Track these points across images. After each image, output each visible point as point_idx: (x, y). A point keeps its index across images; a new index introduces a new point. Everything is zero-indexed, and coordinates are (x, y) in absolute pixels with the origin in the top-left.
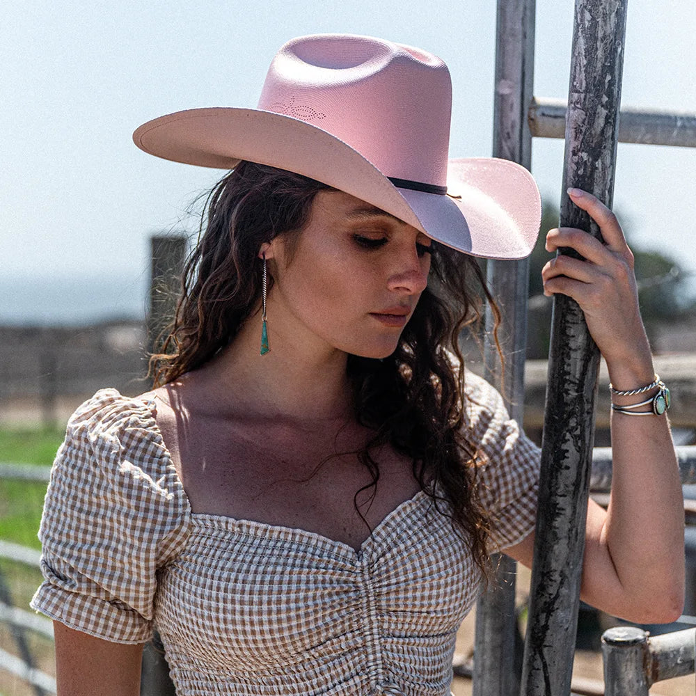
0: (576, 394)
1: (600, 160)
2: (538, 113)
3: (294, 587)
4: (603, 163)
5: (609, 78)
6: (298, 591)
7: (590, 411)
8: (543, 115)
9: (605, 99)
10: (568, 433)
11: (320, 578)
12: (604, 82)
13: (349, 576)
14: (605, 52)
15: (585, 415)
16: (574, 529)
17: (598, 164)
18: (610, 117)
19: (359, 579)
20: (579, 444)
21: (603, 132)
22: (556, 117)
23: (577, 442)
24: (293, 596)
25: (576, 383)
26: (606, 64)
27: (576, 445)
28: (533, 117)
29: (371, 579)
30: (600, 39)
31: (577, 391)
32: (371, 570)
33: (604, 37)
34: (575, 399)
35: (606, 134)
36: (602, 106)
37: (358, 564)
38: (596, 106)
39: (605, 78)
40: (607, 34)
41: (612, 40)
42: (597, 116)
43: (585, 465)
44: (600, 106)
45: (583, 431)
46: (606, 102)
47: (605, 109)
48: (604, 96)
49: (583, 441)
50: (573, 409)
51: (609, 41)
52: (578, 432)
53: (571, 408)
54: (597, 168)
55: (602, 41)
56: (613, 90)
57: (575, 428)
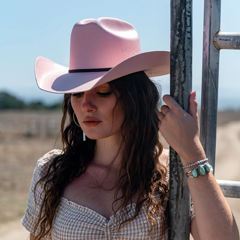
0: (175, 158)
1: (177, 59)
2: (218, 39)
3: (77, 228)
4: (179, 60)
5: (179, 23)
6: (78, 230)
7: (181, 165)
8: (220, 39)
9: (178, 33)
10: (173, 174)
11: (88, 227)
12: (177, 26)
13: (101, 228)
14: (176, 13)
15: (179, 167)
16: (178, 215)
17: (177, 60)
18: (181, 40)
19: (105, 230)
20: (177, 179)
21: (178, 47)
22: (226, 40)
23: (176, 178)
24: (76, 232)
25: (174, 153)
26: (177, 18)
27: (176, 179)
28: (215, 40)
29: (110, 231)
30: (174, 7)
31: (175, 157)
32: (111, 228)
33: (176, 6)
34: (174, 160)
35: (179, 48)
36: (177, 36)
37: (106, 224)
38: (174, 36)
39: (177, 24)
40: (177, 5)
41: (179, 7)
42: (175, 40)
43: (181, 188)
44: (176, 36)
45: (178, 173)
46: (178, 34)
47: (178, 37)
48: (177, 31)
49: (179, 178)
50: (174, 164)
51: (178, 8)
52: (176, 174)
53: (173, 163)
54: (176, 62)
55: (175, 8)
56: (181, 29)
57: (175, 172)
